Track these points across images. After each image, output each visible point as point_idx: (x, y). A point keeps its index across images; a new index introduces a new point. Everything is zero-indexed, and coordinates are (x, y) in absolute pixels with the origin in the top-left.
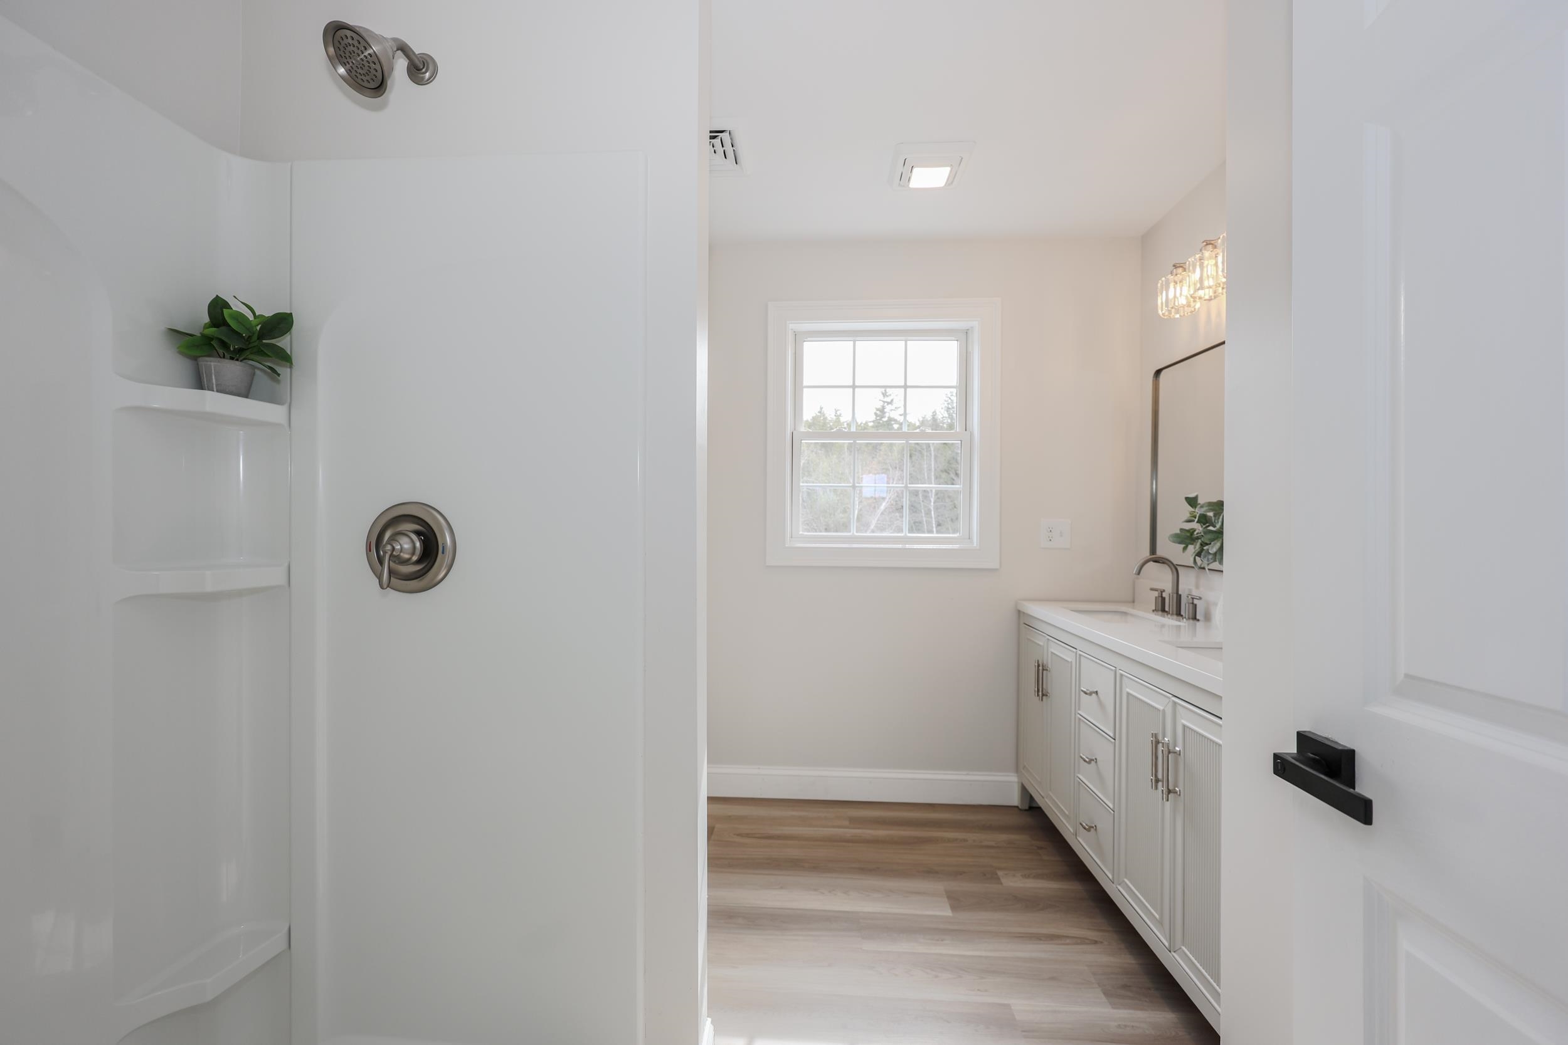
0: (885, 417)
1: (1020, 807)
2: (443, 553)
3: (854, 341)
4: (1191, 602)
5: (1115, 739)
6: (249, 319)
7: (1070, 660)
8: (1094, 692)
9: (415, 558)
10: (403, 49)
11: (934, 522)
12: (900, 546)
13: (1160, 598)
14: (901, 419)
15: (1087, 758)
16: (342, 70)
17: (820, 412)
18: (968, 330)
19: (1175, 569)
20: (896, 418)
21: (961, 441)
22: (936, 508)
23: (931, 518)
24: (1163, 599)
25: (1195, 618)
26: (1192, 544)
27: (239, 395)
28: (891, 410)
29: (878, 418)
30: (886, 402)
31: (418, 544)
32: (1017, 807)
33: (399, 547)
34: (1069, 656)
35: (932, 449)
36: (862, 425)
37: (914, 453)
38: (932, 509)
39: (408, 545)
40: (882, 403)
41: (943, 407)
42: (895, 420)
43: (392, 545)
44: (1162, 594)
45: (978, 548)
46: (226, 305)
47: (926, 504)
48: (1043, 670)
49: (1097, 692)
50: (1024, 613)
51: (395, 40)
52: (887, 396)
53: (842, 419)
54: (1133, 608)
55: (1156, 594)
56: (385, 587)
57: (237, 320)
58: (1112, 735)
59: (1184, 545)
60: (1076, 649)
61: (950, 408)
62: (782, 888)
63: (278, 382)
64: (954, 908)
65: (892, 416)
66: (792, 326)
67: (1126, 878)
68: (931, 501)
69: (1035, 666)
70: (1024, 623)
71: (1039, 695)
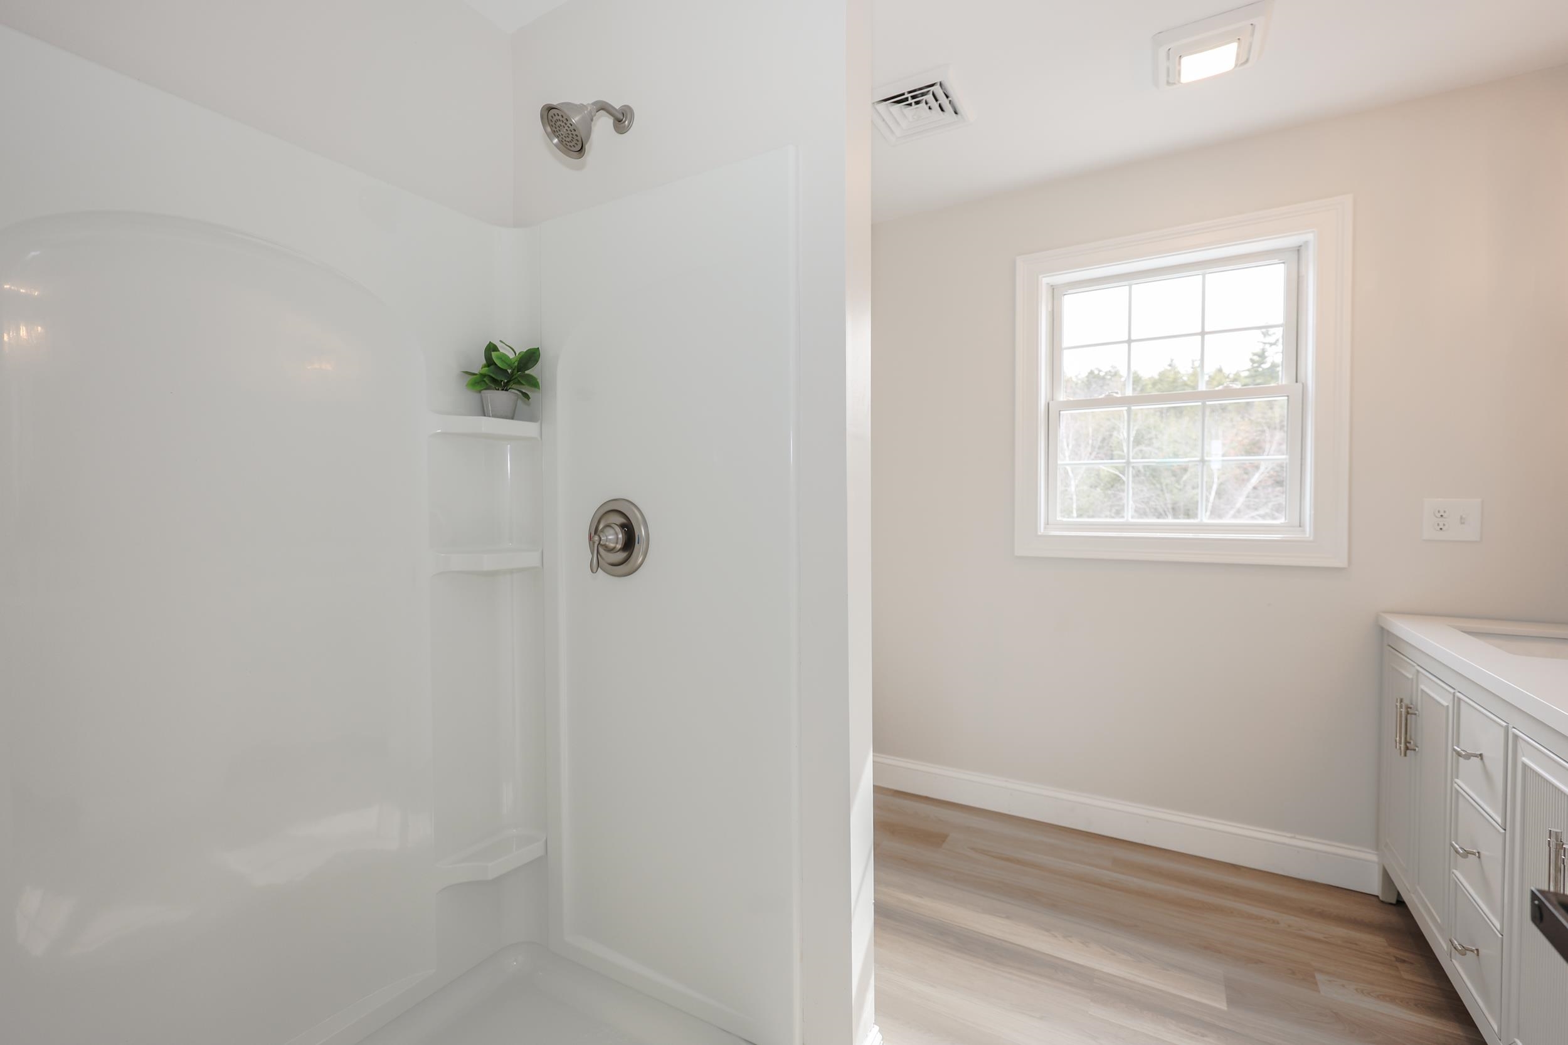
1: (1381, 898)
2: (638, 543)
3: (1130, 286)
5: (1505, 829)
6: (509, 357)
7: (1445, 704)
8: (1476, 756)
9: (619, 546)
10: (603, 107)
12: (1190, 536)
15: (1461, 848)
16: (556, 141)
17: (1170, 365)
18: (1300, 246)
21: (1288, 396)
27: (506, 418)
28: (1275, 352)
29: (1256, 365)
31: (620, 536)
32: (1377, 897)
33: (605, 538)
34: (1444, 699)
36: (1232, 376)
39: (613, 537)
40: (1261, 346)
43: (599, 536)
45: (1311, 538)
46: (495, 349)
48: (1408, 713)
49: (1481, 755)
50: (1388, 631)
51: (595, 104)
52: (1270, 335)
56: (595, 571)
57: (501, 358)
58: (1501, 822)
60: (1454, 689)
62: (1007, 918)
63: (529, 405)
64: (1230, 1002)
66: (1046, 280)
67: (1518, 1038)
69: (1399, 706)
70: (1389, 646)
71: (1398, 747)
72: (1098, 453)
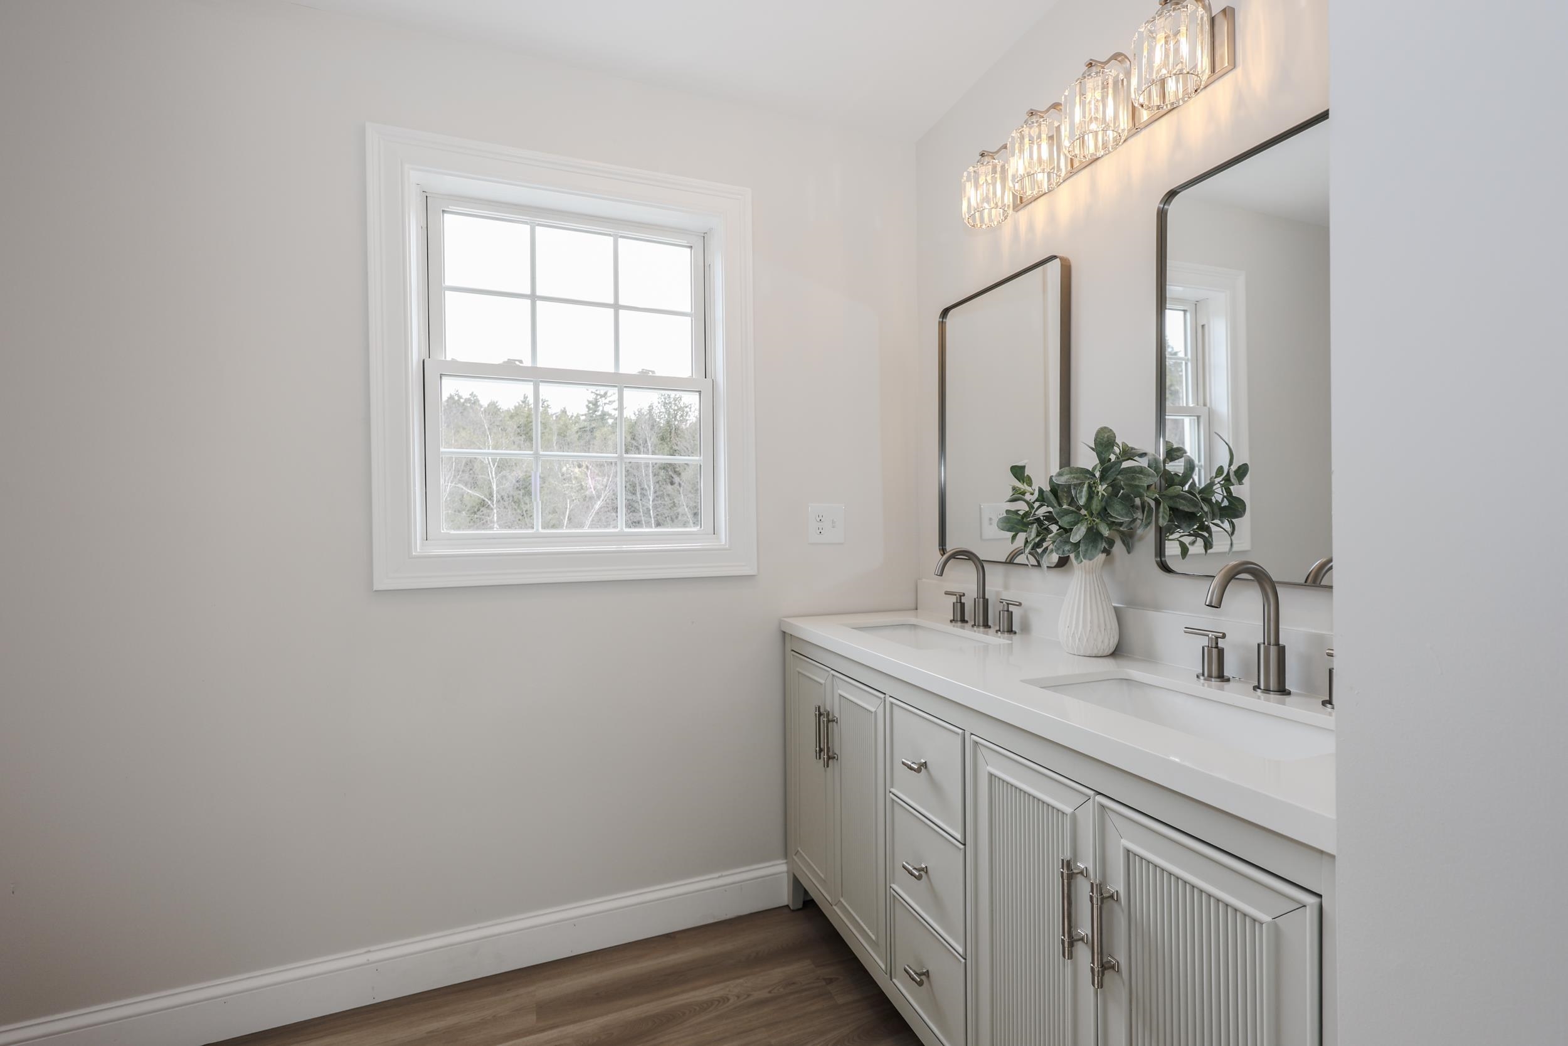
0: (598, 411)
1: (791, 907)
4: (1006, 609)
5: (965, 845)
7: (874, 709)
8: (921, 767)
11: (653, 522)
12: (613, 548)
13: (959, 604)
14: (616, 413)
15: (915, 869)
17: (523, 402)
19: (980, 565)
20: (610, 412)
21: (700, 392)
22: (655, 507)
23: (651, 517)
24: (963, 605)
25: (1010, 631)
26: (1026, 531)
28: (605, 404)
29: (591, 412)
30: (600, 395)
32: (788, 907)
34: (870, 704)
35: (649, 445)
36: (573, 418)
37: (630, 448)
38: (651, 508)
41: (660, 401)
42: (610, 415)
44: (961, 600)
45: (725, 546)
47: (644, 503)
48: (828, 721)
49: (927, 767)
50: (793, 635)
53: (550, 411)
54: (917, 617)
55: (953, 599)
58: (959, 837)
59: (1013, 533)
60: (883, 693)
61: (667, 404)
65: (605, 410)
68: (649, 500)
69: (816, 714)
70: (793, 651)
71: (822, 758)
72: (461, 477)
